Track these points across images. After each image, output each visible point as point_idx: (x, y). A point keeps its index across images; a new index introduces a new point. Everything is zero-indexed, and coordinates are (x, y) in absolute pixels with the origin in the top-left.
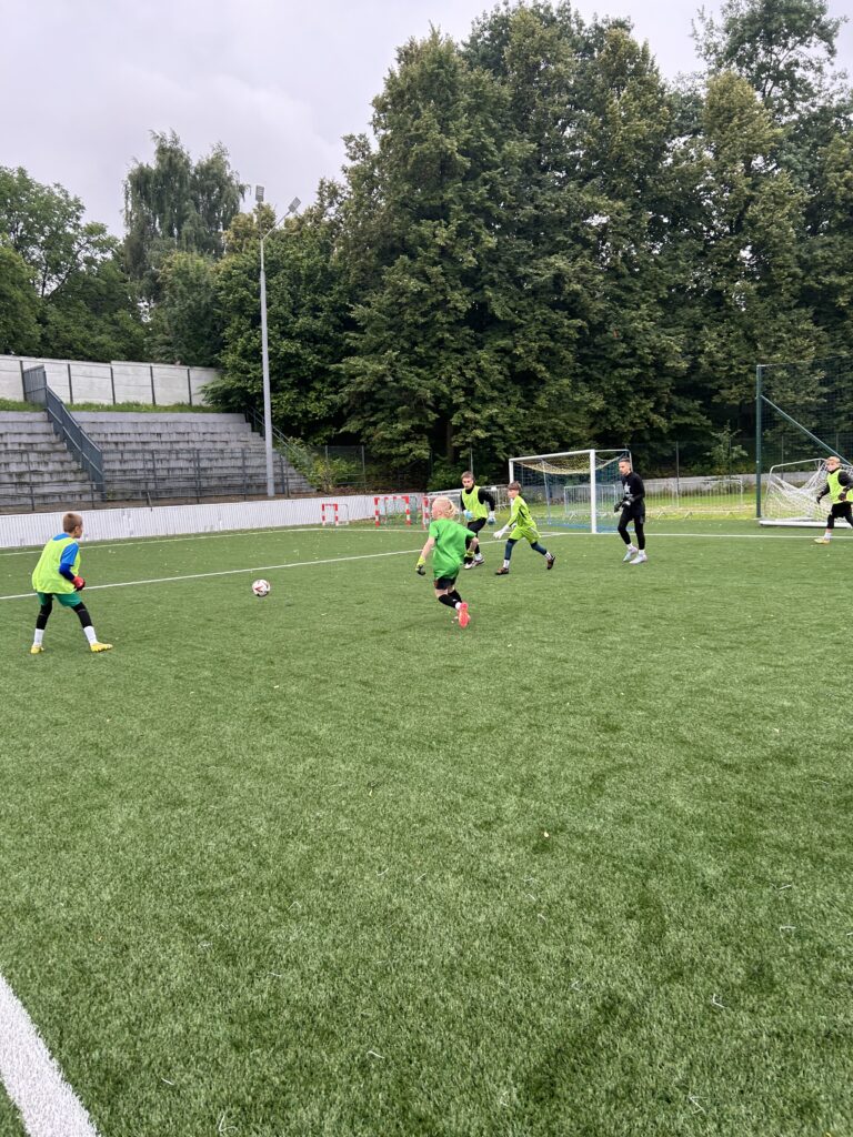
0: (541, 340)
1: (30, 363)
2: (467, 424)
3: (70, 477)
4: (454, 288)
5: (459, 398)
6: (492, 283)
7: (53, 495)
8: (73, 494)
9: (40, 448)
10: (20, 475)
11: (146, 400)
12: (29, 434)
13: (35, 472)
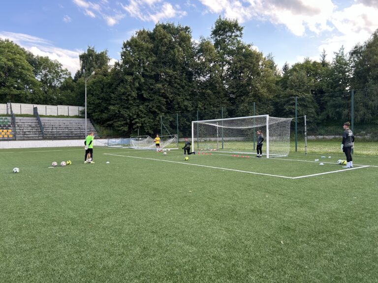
1: (35, 106)
2: (136, 122)
3: (37, 133)
4: (134, 91)
5: (135, 117)
6: (144, 90)
7: (31, 137)
8: (36, 137)
9: (33, 126)
10: (25, 132)
11: (66, 114)
12: (31, 123)
13: (29, 132)
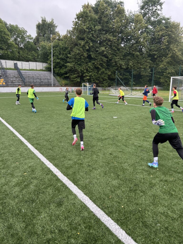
0: (100, 62)
1: (15, 62)
2: (86, 76)
3: (20, 82)
4: (85, 52)
5: (85, 71)
6: (92, 52)
7: (17, 85)
9: (16, 77)
10: (12, 81)
12: (14, 74)
13: (14, 81)
